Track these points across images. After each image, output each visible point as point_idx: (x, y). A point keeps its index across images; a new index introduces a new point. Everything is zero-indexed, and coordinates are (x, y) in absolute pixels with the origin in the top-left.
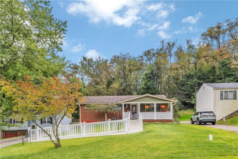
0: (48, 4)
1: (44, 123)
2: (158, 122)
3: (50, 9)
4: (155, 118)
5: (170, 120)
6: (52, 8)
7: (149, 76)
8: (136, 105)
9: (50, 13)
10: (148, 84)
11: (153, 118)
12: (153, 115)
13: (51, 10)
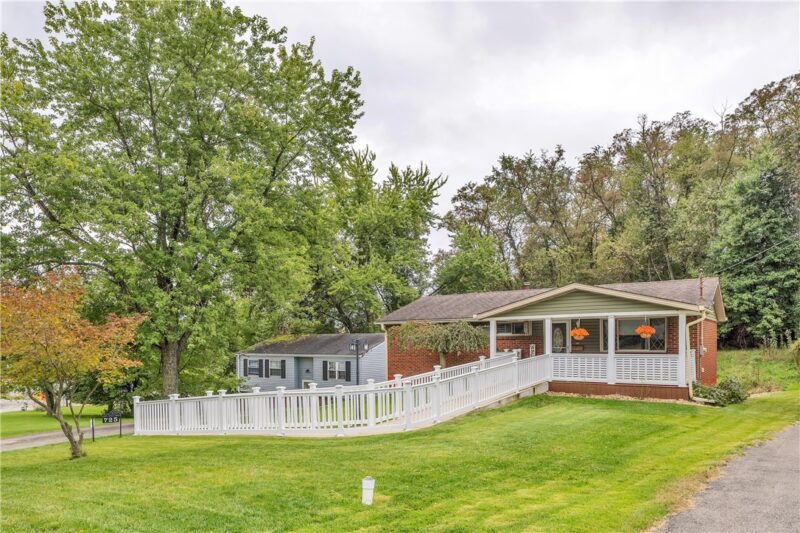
0: (281, 37)
1: (331, 377)
2: (620, 393)
3: (309, 45)
4: (611, 380)
5: (676, 387)
6: (312, 43)
7: (753, 194)
8: (565, 325)
9: (309, 58)
10: (747, 227)
11: (604, 376)
12: (604, 367)
13: (310, 49)
